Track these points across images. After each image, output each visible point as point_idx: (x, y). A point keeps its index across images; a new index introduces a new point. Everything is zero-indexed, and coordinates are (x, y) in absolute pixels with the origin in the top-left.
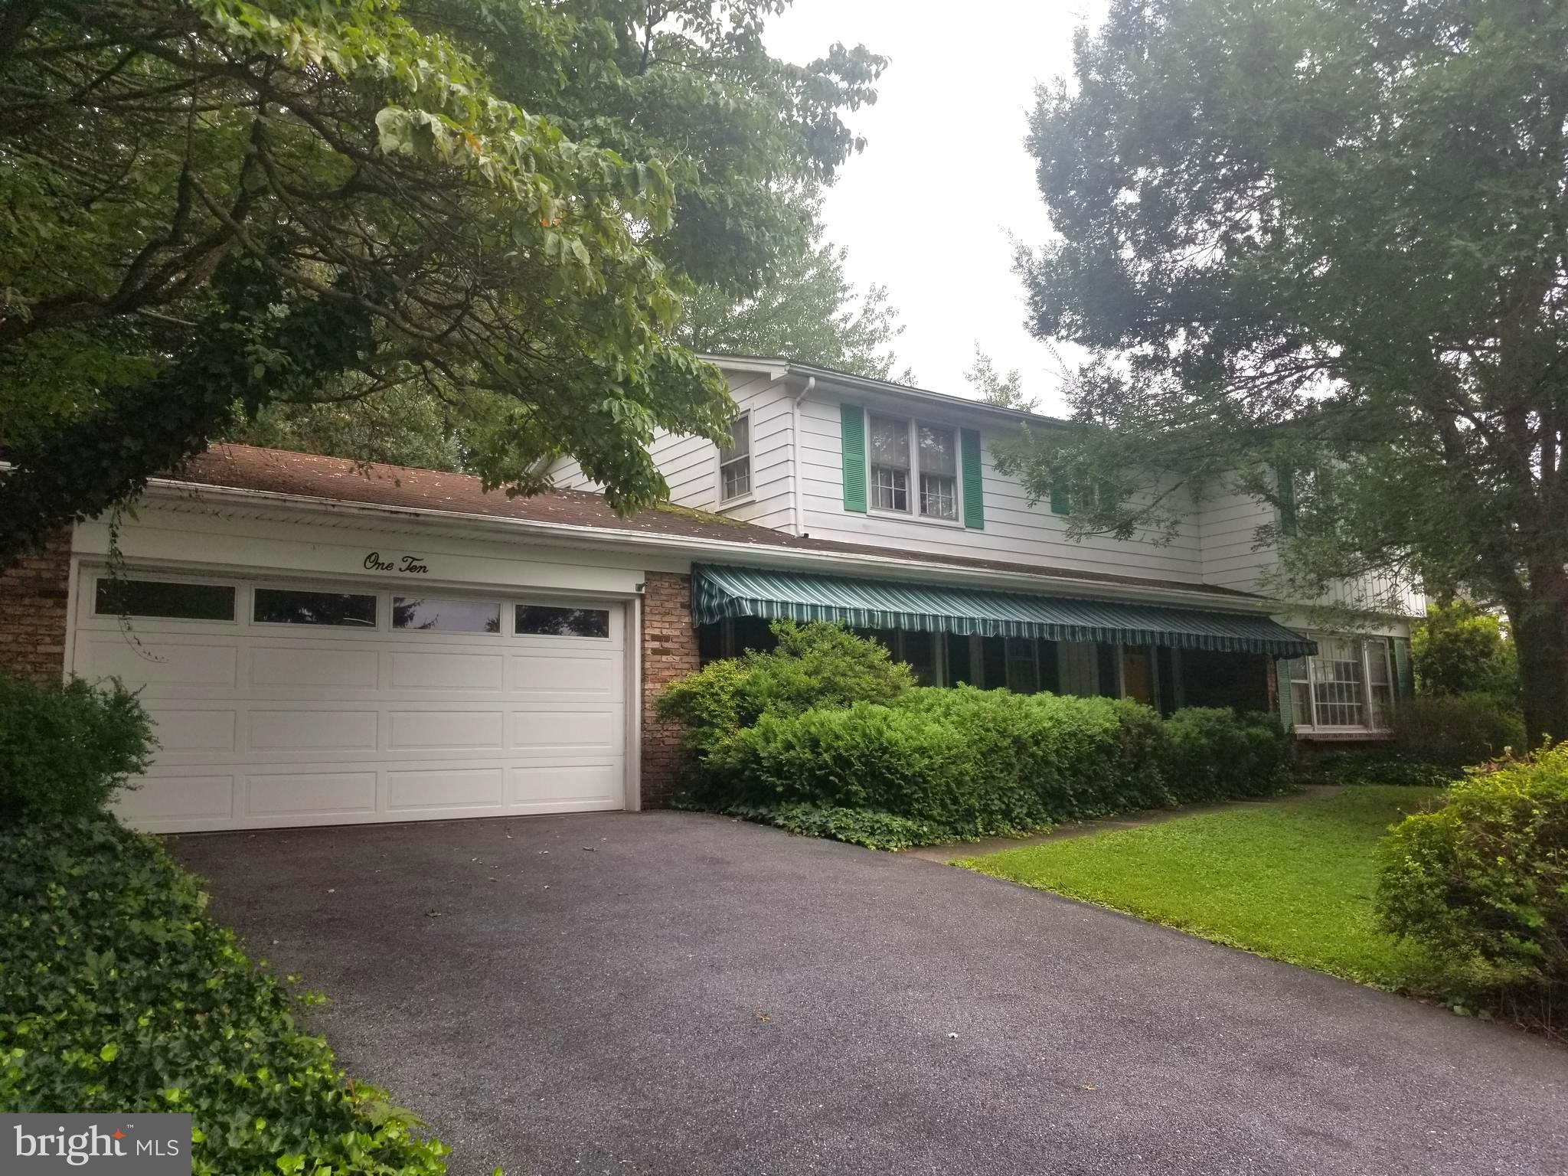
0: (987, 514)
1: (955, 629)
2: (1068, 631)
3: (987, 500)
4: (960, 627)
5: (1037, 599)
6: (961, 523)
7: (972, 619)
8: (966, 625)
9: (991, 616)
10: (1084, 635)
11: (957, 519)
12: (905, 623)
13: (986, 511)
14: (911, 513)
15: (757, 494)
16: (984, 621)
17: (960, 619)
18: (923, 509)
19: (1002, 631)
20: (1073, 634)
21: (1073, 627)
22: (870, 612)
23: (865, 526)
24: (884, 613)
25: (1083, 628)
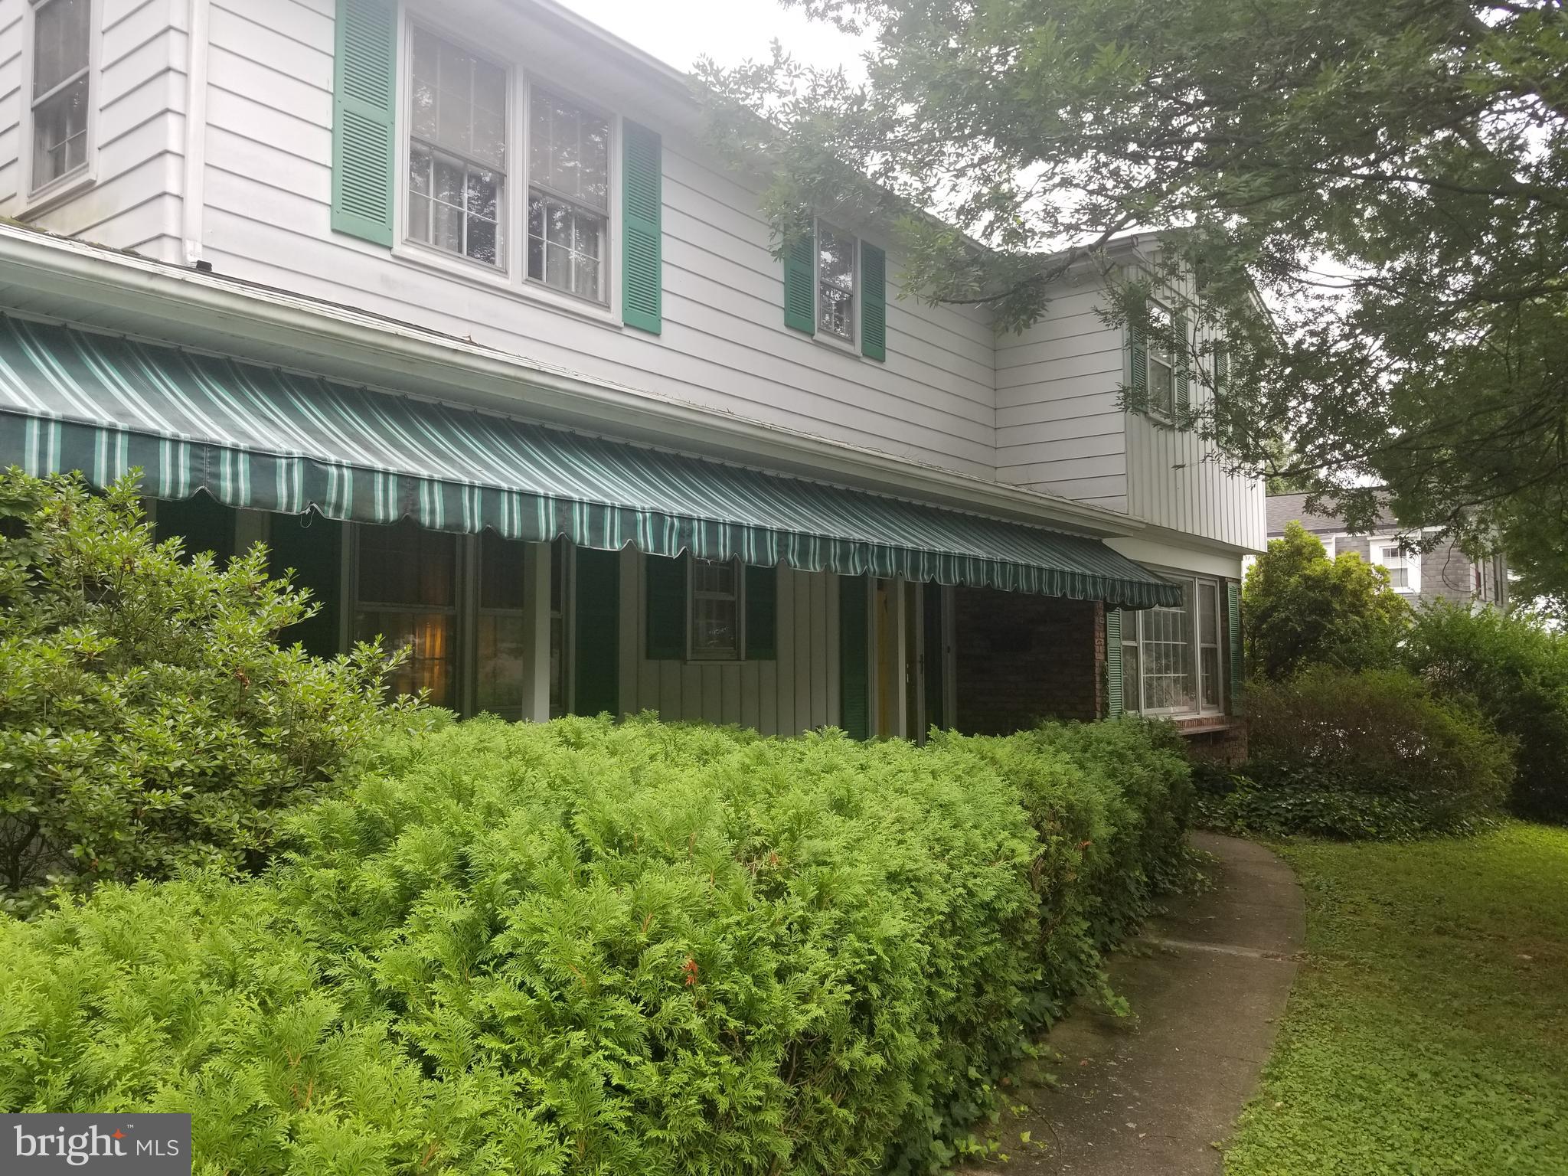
0: (669, 307)
1: (581, 533)
2: (835, 550)
3: (669, 278)
4: (596, 527)
5: (769, 480)
6: (615, 316)
7: (628, 511)
8: (612, 525)
9: (674, 505)
10: (864, 562)
11: (606, 306)
12: (433, 510)
13: (666, 299)
14: (504, 272)
15: (99, 166)
16: (658, 517)
17: (597, 508)
18: (534, 270)
19: (699, 544)
20: (844, 558)
21: (844, 542)
22: (310, 464)
23: (385, 280)
24: (364, 473)
25: (864, 546)
